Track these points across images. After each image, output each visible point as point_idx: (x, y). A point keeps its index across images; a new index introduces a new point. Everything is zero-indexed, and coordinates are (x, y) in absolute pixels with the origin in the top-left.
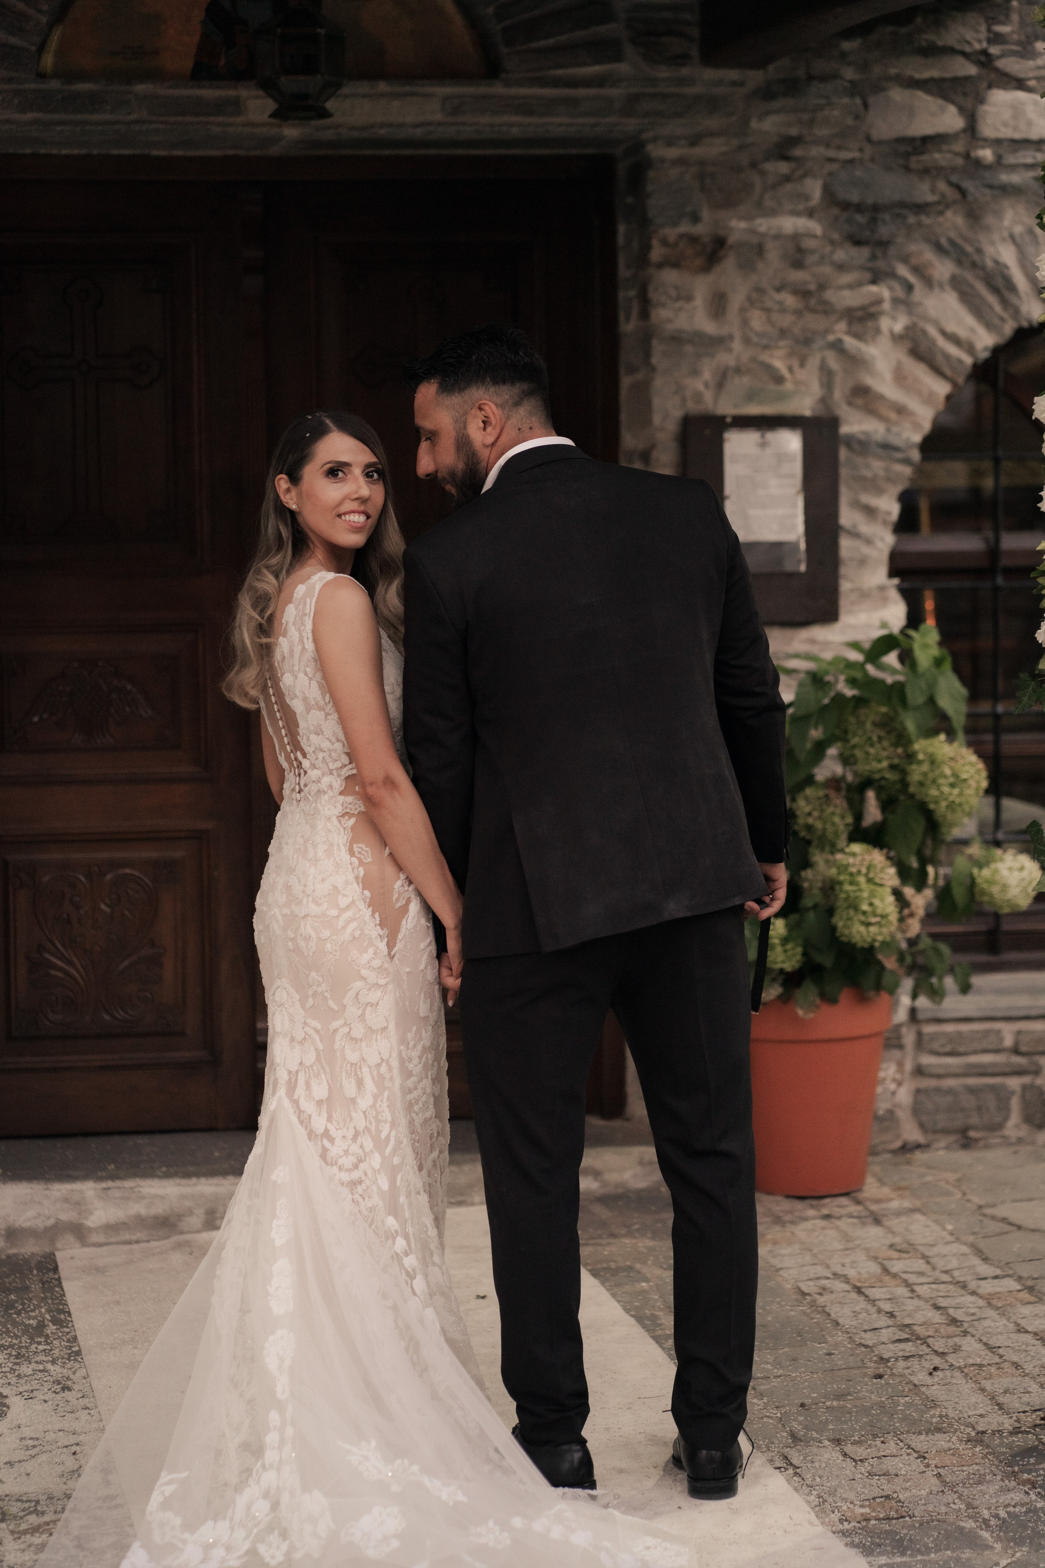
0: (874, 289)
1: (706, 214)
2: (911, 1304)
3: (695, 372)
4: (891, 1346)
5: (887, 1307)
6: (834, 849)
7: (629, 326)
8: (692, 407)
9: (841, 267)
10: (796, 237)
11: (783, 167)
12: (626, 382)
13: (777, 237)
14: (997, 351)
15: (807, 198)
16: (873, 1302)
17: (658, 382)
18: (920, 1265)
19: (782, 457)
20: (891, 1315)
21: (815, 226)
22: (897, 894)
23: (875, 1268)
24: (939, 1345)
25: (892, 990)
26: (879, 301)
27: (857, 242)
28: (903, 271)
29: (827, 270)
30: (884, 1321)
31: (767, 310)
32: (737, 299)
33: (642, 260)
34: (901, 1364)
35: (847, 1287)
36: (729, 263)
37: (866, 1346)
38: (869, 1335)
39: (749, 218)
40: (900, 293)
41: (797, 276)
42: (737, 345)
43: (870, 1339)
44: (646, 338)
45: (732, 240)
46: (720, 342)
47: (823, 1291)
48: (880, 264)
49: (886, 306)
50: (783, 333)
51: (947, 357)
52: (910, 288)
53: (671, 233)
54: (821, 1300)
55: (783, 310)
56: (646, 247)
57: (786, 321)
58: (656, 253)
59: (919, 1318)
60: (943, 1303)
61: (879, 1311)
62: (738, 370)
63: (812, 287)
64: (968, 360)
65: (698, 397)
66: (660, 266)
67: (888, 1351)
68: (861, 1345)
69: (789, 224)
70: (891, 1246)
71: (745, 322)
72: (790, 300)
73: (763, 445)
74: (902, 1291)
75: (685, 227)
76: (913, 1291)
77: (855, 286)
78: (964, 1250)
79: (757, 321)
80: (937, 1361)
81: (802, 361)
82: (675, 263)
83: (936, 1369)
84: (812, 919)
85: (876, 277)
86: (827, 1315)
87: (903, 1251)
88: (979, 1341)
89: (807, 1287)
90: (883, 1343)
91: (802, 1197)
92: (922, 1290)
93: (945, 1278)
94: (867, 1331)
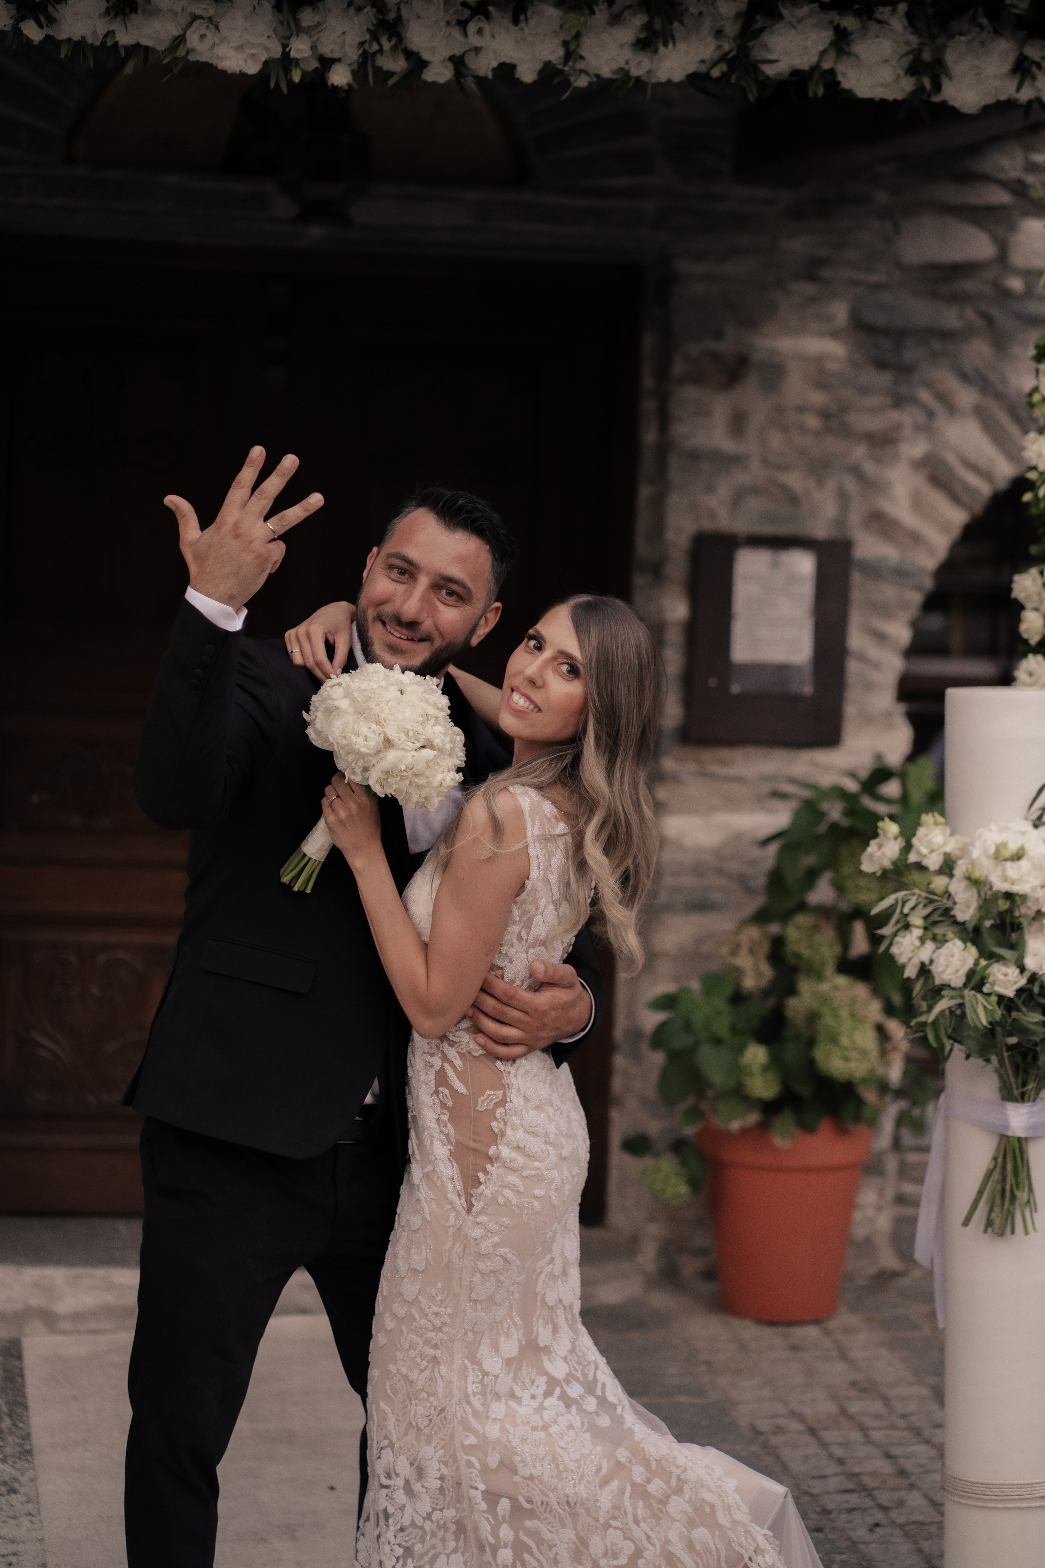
0: (894, 416)
1: (730, 332)
2: (862, 1451)
3: (710, 489)
4: (837, 1497)
5: (838, 1452)
6: (820, 978)
7: (650, 436)
8: (707, 525)
9: (864, 391)
10: (819, 360)
11: (810, 288)
13: (803, 358)
15: (830, 319)
16: (824, 1445)
17: (674, 499)
18: (877, 1407)
19: (793, 579)
20: (841, 1461)
21: (835, 348)
22: (880, 1028)
23: (830, 1407)
24: (884, 1498)
26: (898, 427)
27: (881, 365)
28: (925, 396)
29: (850, 392)
30: (832, 1468)
31: (787, 430)
32: (757, 418)
33: (663, 372)
34: (844, 1517)
35: (799, 1427)
36: (751, 383)
37: (812, 1495)
38: (815, 1483)
39: (773, 336)
40: (921, 418)
41: (819, 398)
42: (755, 464)
43: (816, 1487)
44: (665, 451)
45: (755, 359)
46: (738, 461)
47: (779, 1430)
48: (904, 390)
49: (908, 431)
50: (802, 454)
51: (966, 487)
52: (931, 414)
53: (695, 349)
54: (775, 1440)
55: (803, 429)
56: (668, 361)
57: (805, 441)
58: (678, 368)
59: (868, 1467)
60: (895, 1451)
61: (831, 1456)
62: (755, 490)
63: (835, 409)
64: (985, 490)
65: (712, 515)
66: (682, 380)
67: (834, 1502)
68: (807, 1493)
69: (813, 345)
70: (854, 1384)
71: (764, 442)
72: (812, 422)
73: (775, 565)
74: (855, 1435)
75: (709, 344)
76: (866, 1436)
77: (875, 411)
78: (926, 1392)
79: (776, 440)
80: (879, 1516)
81: (820, 483)
82: (695, 379)
83: (877, 1525)
84: (791, 1052)
85: (898, 402)
86: (777, 1457)
87: (864, 1390)
88: (925, 1496)
89: (763, 1425)
90: (829, 1493)
91: (772, 1323)
92: (876, 1435)
93: (902, 1423)
94: (815, 1478)
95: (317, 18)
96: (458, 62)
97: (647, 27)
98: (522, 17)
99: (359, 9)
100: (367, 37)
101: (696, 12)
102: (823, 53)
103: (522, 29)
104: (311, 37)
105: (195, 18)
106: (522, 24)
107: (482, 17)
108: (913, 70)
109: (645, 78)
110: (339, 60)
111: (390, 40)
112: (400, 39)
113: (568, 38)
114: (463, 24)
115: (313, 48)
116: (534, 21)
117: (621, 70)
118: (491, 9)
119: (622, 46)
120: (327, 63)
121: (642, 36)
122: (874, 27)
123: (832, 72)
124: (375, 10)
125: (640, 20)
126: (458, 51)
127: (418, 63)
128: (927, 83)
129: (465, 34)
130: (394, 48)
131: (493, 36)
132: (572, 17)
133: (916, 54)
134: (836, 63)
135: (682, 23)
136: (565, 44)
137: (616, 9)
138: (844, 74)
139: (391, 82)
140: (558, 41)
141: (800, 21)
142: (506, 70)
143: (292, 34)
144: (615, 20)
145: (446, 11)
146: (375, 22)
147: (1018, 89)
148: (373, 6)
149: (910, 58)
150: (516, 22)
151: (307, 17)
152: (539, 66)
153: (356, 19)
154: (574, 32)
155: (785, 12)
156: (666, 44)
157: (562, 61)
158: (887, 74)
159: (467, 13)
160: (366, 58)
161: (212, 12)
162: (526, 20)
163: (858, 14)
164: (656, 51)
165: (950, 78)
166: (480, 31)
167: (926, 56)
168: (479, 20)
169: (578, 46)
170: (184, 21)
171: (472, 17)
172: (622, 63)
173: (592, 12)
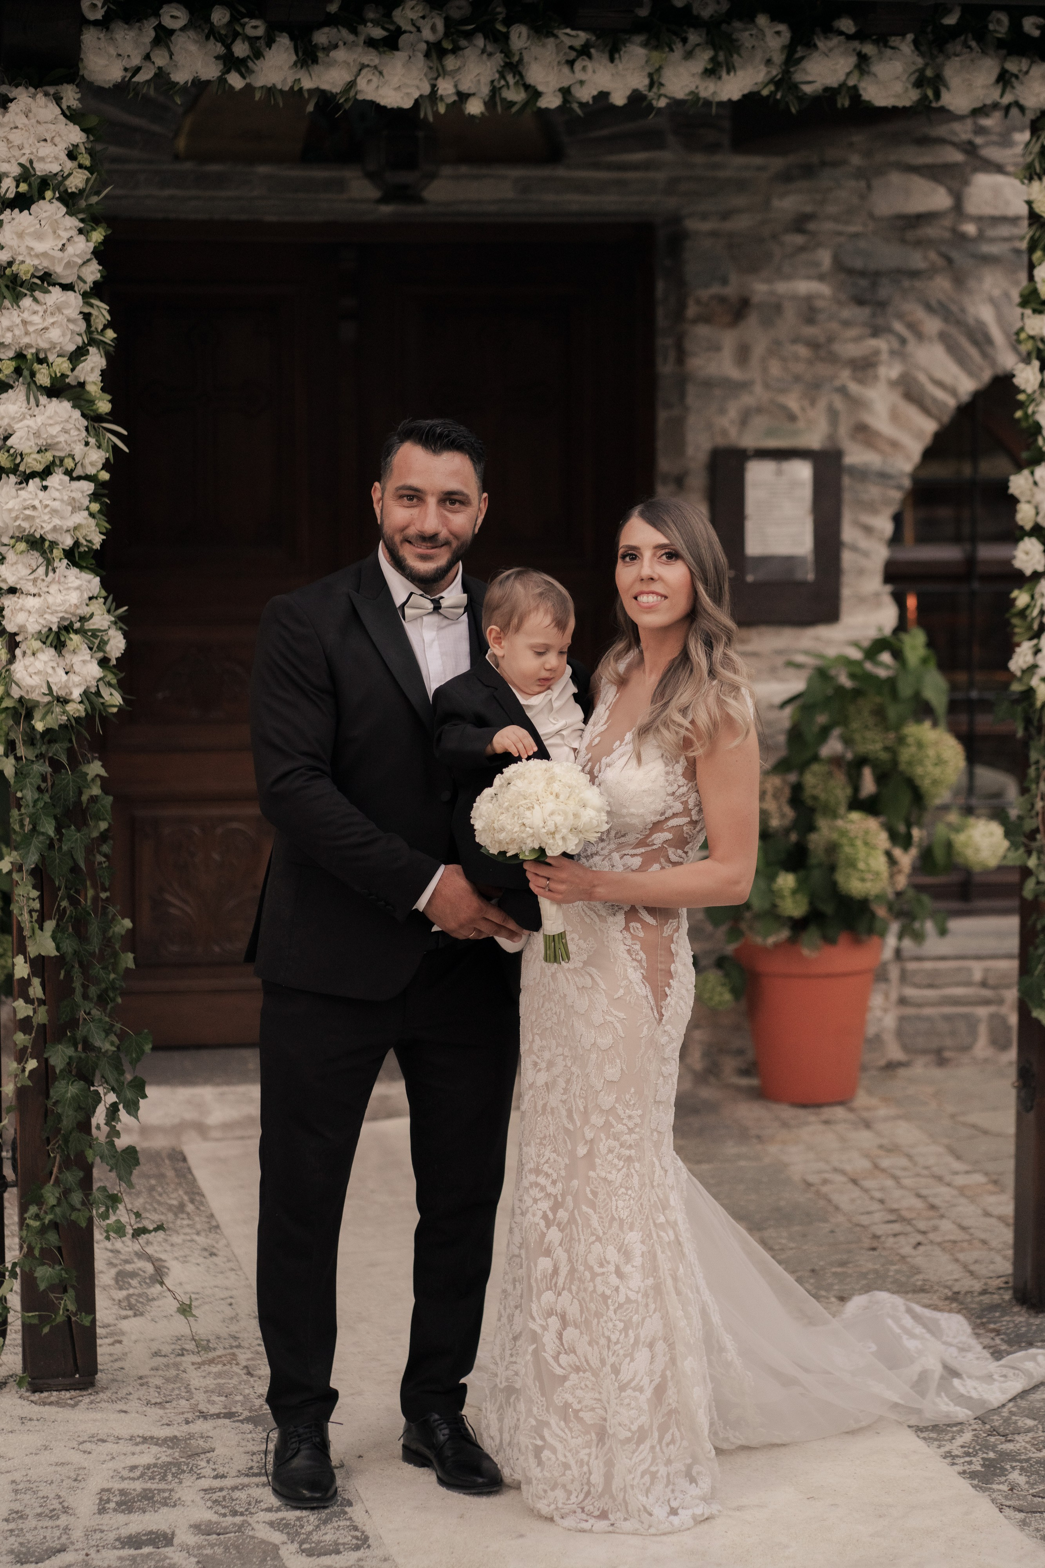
0: (874, 343)
1: (734, 278)
2: (898, 1193)
3: (722, 411)
4: (882, 1226)
5: (878, 1195)
6: (835, 815)
7: (666, 368)
8: (720, 441)
9: (846, 324)
10: (809, 299)
11: (799, 239)
12: (663, 416)
13: (794, 298)
14: (977, 396)
15: (817, 264)
16: (866, 1191)
17: (692, 420)
18: (904, 1162)
19: (795, 484)
20: (882, 1201)
21: (823, 289)
22: (888, 854)
23: (866, 1164)
24: (922, 1225)
25: (882, 934)
26: (877, 353)
27: (860, 302)
28: (898, 326)
29: (834, 326)
30: (876, 1206)
31: (784, 360)
32: (759, 350)
33: (679, 315)
34: (891, 1240)
35: (843, 1179)
36: (752, 320)
37: (863, 1226)
38: (864, 1217)
39: (769, 281)
40: (896, 345)
41: (809, 331)
42: (758, 389)
43: (865, 1220)
44: (682, 381)
45: (756, 299)
46: (744, 386)
47: (825, 1182)
48: (880, 321)
49: (884, 356)
50: (797, 378)
51: (935, 400)
52: (903, 341)
53: (704, 294)
54: (825, 1189)
55: (797, 358)
56: (682, 306)
57: (799, 368)
58: (692, 311)
59: (905, 1204)
60: (924, 1192)
61: (872, 1198)
62: (759, 410)
63: (822, 339)
64: (952, 403)
65: (724, 433)
66: (696, 321)
67: (880, 1230)
68: (858, 1225)
69: (804, 287)
70: (881, 1147)
71: (765, 370)
72: (803, 351)
73: (779, 473)
74: (890, 1183)
75: (716, 289)
76: (898, 1183)
77: (858, 339)
78: (941, 1150)
79: (775, 369)
80: (920, 1238)
81: (813, 402)
82: (707, 319)
83: (919, 1244)
84: (817, 875)
85: (876, 332)
86: (829, 1201)
87: (889, 1151)
88: (954, 1222)
89: (812, 1178)
90: (876, 1224)
91: (804, 1106)
92: (907, 1182)
93: (925, 1172)
94: (862, 1214)
95: (459, 63)
96: (566, 92)
97: (713, 60)
98: (617, 56)
99: (490, 55)
100: (497, 76)
101: (750, 46)
102: (848, 74)
103: (617, 65)
104: (453, 78)
105: (363, 67)
106: (617, 61)
107: (585, 57)
108: (920, 83)
109: (711, 99)
110: (474, 94)
111: (514, 77)
112: (522, 76)
113: (651, 71)
114: (571, 63)
115: (456, 86)
116: (625, 58)
117: (692, 93)
118: (593, 51)
119: (693, 75)
120: (463, 97)
121: (709, 67)
122: (889, 52)
123: (855, 88)
124: (503, 55)
125: (708, 54)
126: (565, 84)
127: (535, 94)
128: (930, 93)
129: (573, 71)
130: (516, 83)
131: (594, 72)
132: (655, 54)
133: (921, 71)
134: (859, 81)
135: (740, 55)
136: (650, 75)
137: (689, 46)
138: (865, 89)
139: (514, 109)
140: (645, 73)
141: (831, 50)
142: (603, 96)
143: (439, 76)
144: (689, 55)
145: (558, 53)
146: (502, 64)
147: (1002, 96)
148: (501, 52)
149: (917, 74)
150: (612, 60)
151: (451, 62)
152: (628, 93)
153: (488, 63)
154: (657, 66)
155: (820, 44)
156: (728, 73)
157: (647, 88)
158: (898, 87)
159: (573, 54)
160: (495, 91)
161: (376, 61)
162: (620, 58)
163: (876, 42)
164: (720, 78)
165: (948, 89)
166: (584, 69)
167: (929, 73)
168: (583, 60)
169: (660, 76)
170: (355, 70)
171: (577, 57)
172: (693, 88)
173: (672, 50)
